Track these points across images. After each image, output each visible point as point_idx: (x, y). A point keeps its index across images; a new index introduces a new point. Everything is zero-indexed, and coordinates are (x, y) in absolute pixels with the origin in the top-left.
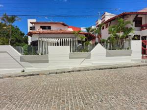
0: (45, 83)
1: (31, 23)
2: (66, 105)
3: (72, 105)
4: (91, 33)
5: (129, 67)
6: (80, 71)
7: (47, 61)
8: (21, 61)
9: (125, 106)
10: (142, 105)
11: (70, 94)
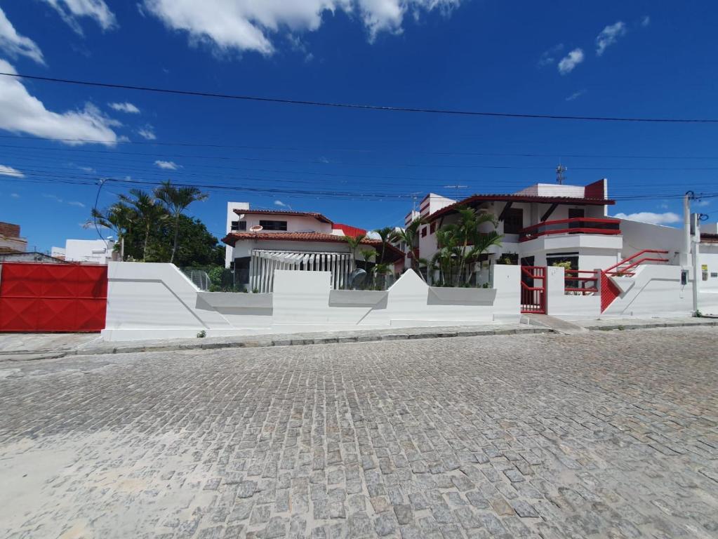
0: (257, 366)
1: (235, 211)
2: (305, 421)
3: (320, 423)
4: (394, 244)
5: (488, 333)
6: (355, 339)
7: (269, 311)
8: (196, 307)
9: (466, 427)
10: (511, 425)
11: (320, 395)
